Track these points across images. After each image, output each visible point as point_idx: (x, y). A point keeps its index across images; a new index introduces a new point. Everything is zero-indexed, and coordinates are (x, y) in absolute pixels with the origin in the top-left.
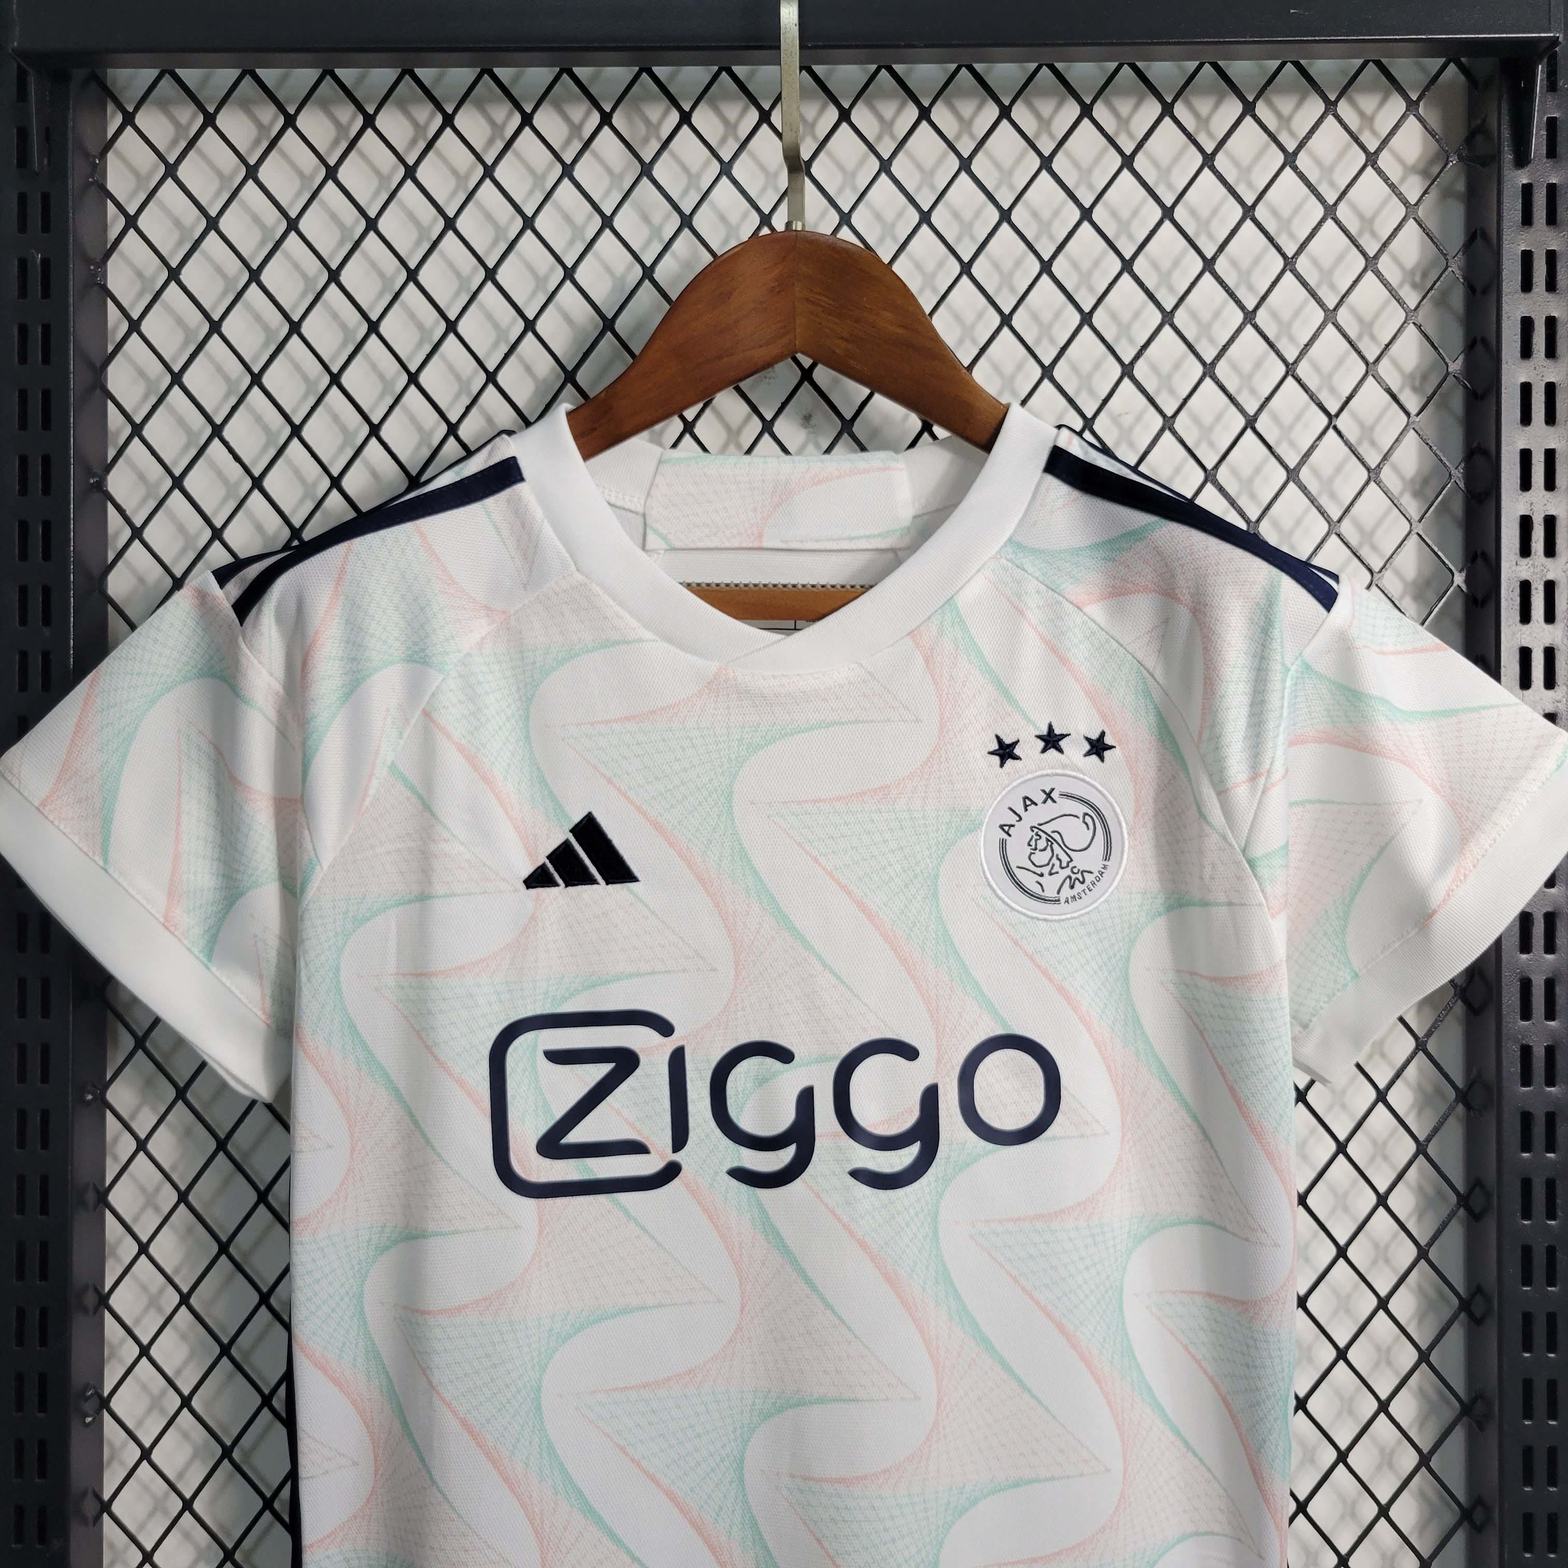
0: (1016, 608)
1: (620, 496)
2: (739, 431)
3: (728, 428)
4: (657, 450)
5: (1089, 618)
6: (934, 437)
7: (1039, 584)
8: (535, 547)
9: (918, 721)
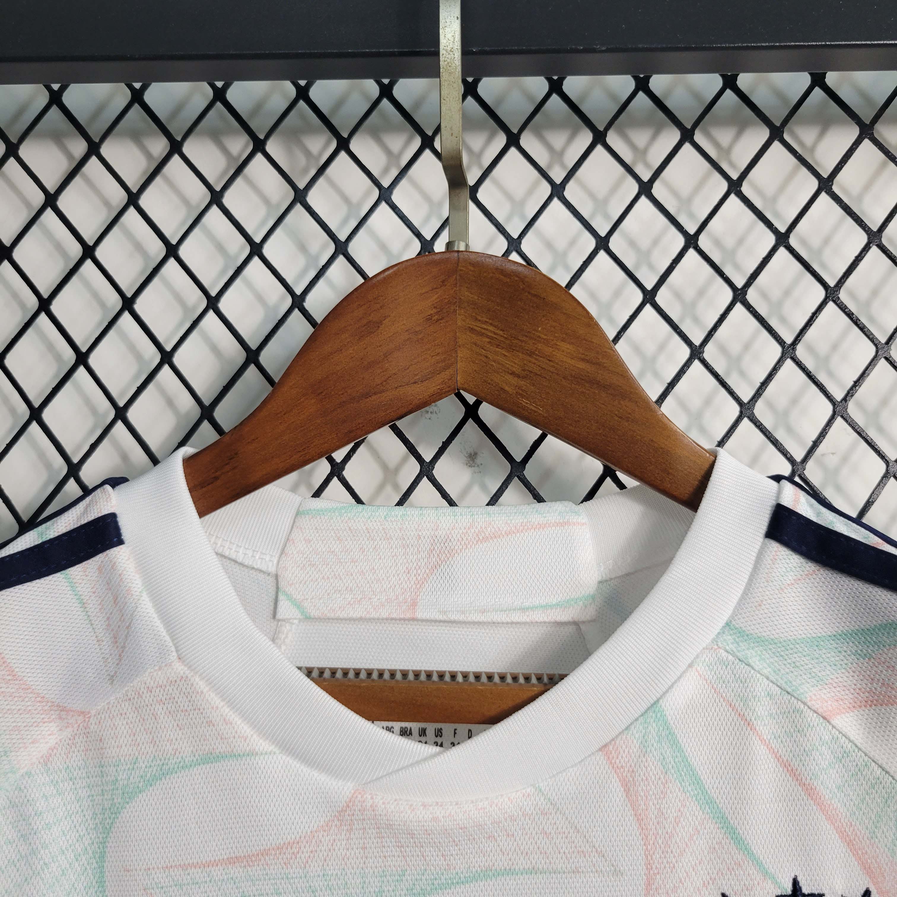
0: (742, 716)
1: (250, 553)
2: (397, 470)
3: (384, 467)
4: (296, 499)
5: (840, 732)
6: (621, 486)
7: (771, 684)
8: (128, 627)
9: (617, 873)
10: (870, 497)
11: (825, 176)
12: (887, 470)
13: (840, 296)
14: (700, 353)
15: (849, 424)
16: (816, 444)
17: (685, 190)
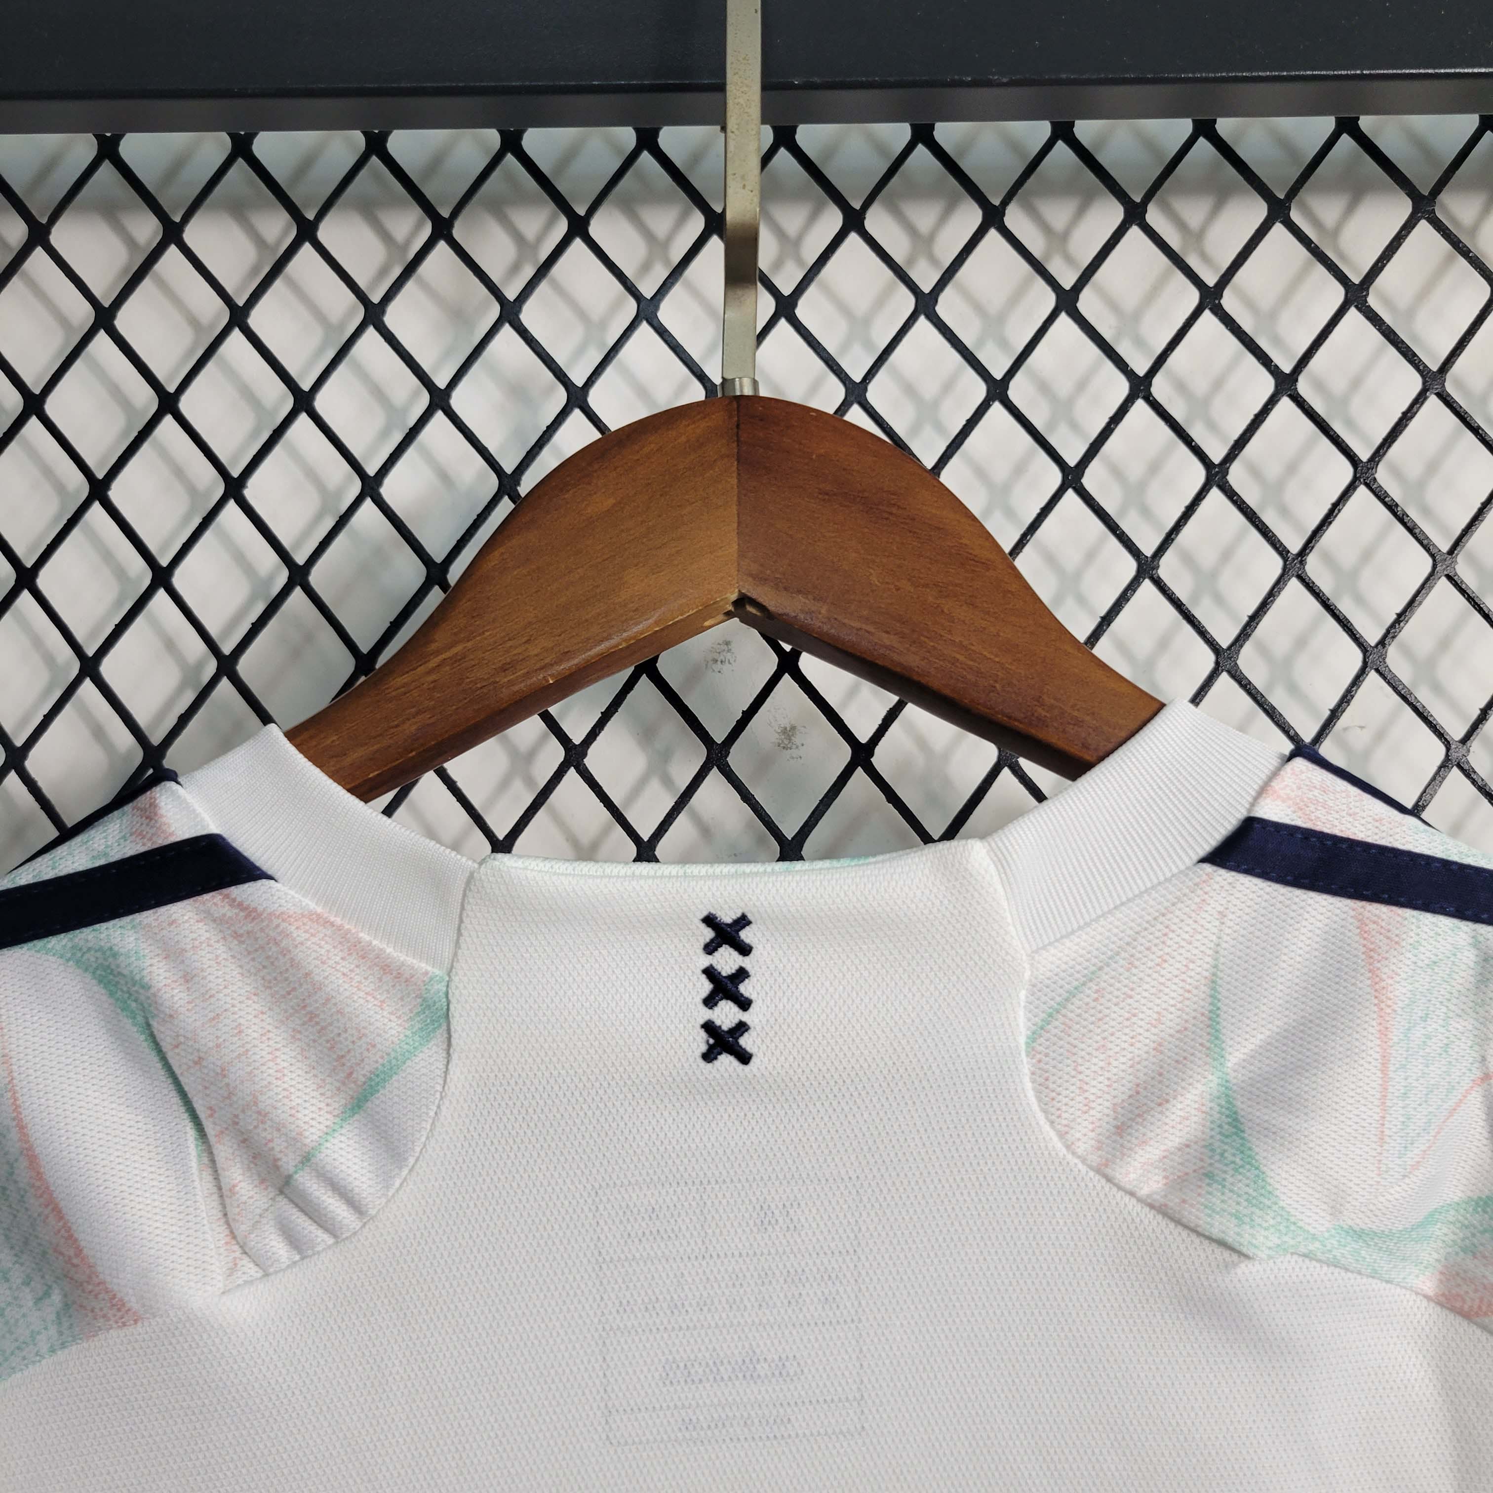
10: (1420, 798)
11: (1356, 280)
12: (1447, 755)
13: (1378, 476)
14: (1153, 569)
15: (1389, 683)
16: (1335, 714)
17: (1130, 300)
